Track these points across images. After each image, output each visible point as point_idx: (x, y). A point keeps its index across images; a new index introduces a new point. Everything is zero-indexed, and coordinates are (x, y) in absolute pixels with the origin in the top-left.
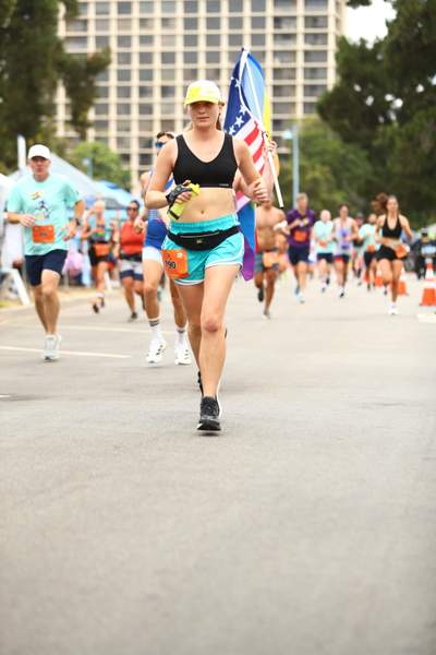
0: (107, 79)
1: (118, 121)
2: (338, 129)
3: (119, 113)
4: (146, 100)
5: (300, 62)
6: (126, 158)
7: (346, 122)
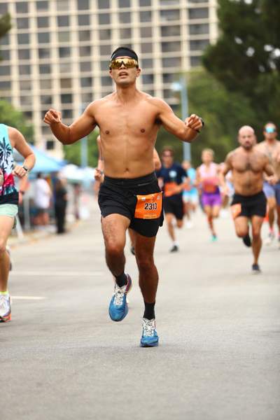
0: (7, 43)
1: (21, 82)
2: (222, 79)
3: (21, 73)
4: (44, 61)
5: (184, 20)
6: (29, 114)
7: (229, 73)
